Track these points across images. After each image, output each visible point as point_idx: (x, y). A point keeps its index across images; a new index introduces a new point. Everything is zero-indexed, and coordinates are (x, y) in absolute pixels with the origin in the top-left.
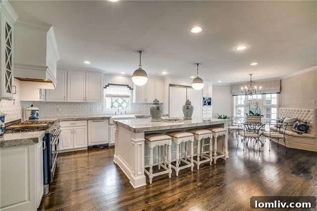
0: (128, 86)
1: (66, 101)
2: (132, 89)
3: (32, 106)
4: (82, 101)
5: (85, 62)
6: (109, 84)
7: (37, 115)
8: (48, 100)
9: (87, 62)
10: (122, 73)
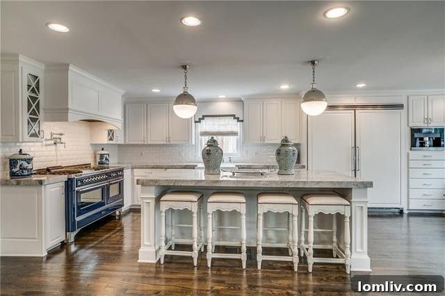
0: (234, 116)
1: (146, 143)
2: (242, 121)
3: (103, 149)
4: (165, 143)
5: (153, 90)
6: (204, 116)
7: (107, 159)
8: (128, 142)
9: (156, 91)
10: (220, 97)
